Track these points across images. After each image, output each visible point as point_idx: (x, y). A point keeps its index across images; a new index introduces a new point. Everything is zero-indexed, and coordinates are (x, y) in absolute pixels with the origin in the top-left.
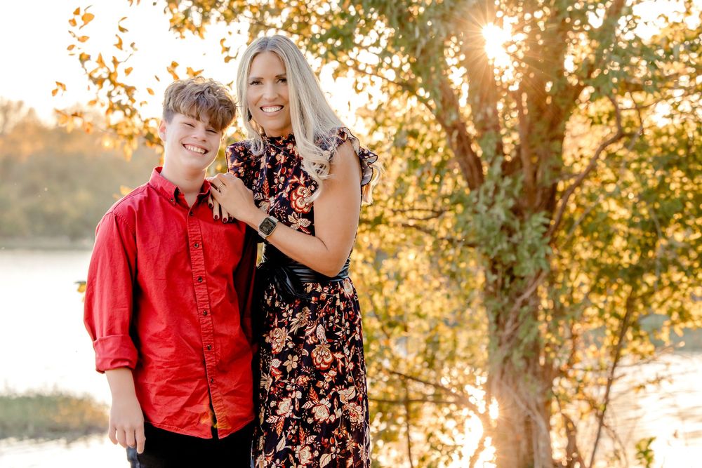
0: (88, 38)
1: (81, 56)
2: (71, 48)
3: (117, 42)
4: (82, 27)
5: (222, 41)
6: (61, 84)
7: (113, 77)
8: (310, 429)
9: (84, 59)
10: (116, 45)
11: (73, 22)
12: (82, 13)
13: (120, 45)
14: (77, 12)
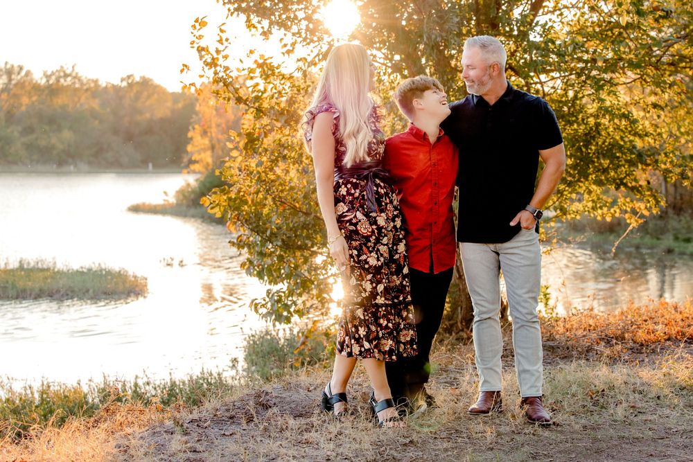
0: (203, 36)
1: (198, 47)
2: (192, 43)
3: (219, 39)
4: (199, 29)
5: (281, 39)
6: (186, 66)
7: (216, 61)
8: (368, 271)
9: (200, 50)
10: (218, 41)
11: (194, 27)
12: (200, 21)
13: (220, 41)
14: (197, 21)
